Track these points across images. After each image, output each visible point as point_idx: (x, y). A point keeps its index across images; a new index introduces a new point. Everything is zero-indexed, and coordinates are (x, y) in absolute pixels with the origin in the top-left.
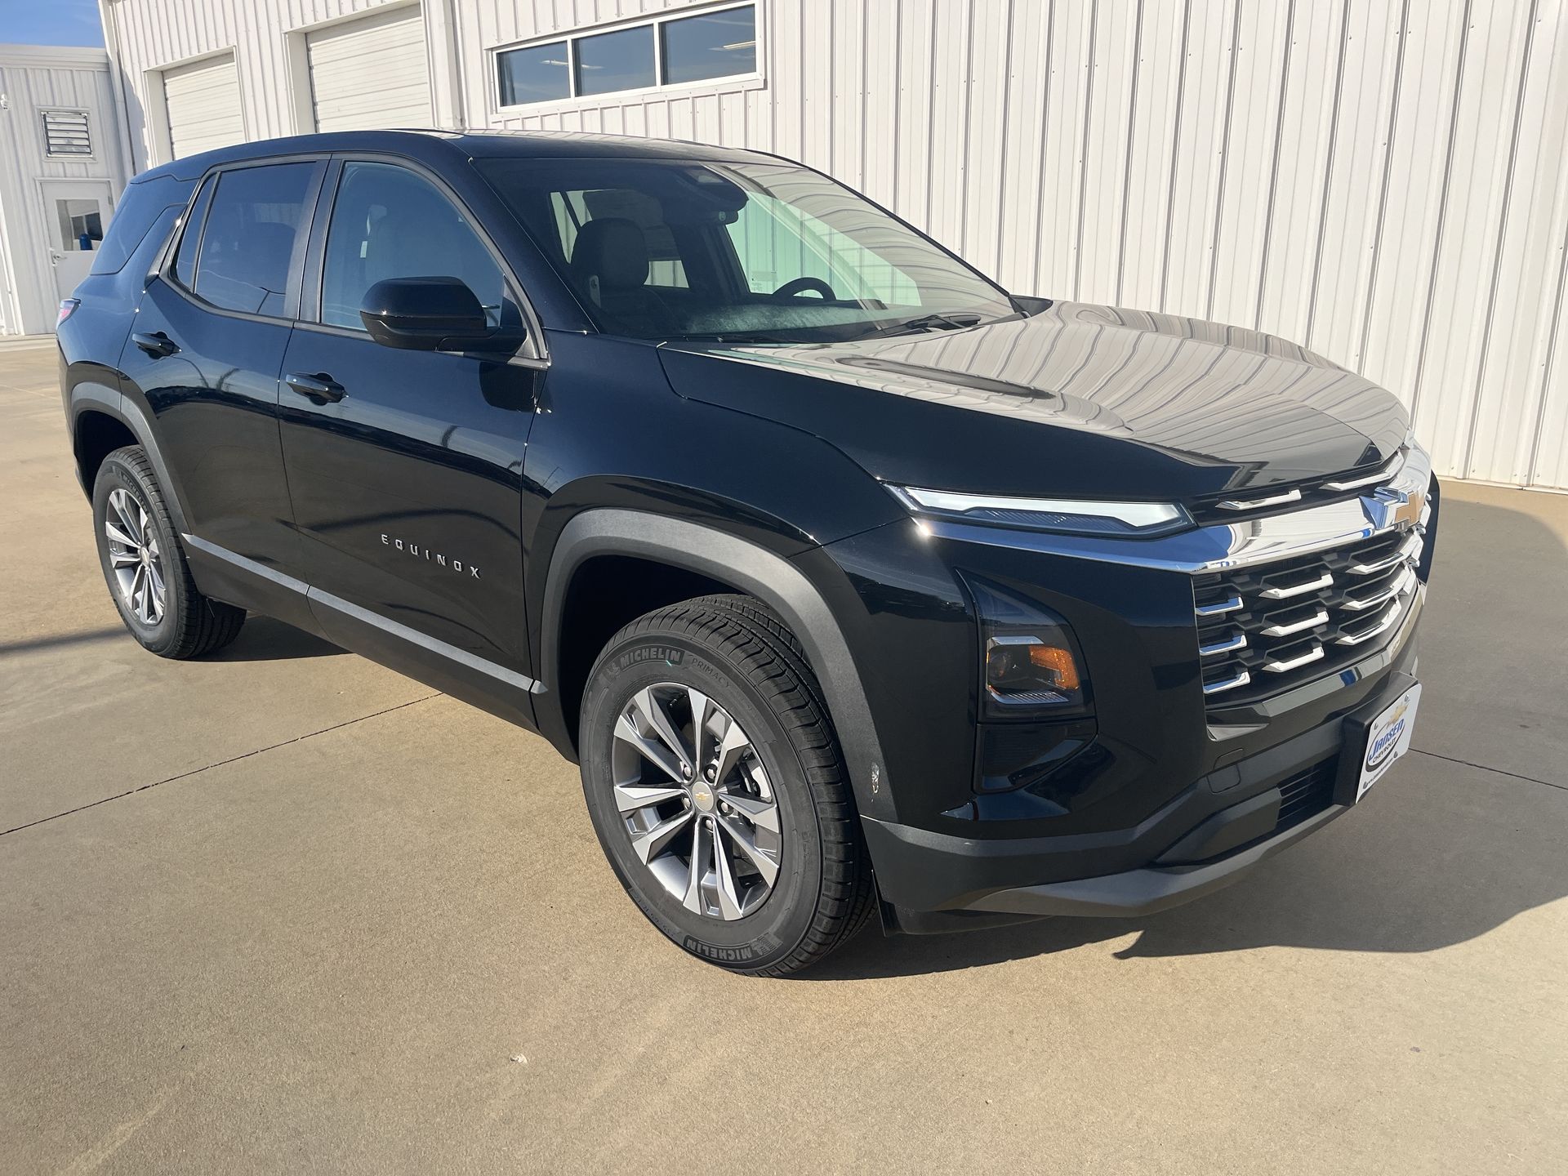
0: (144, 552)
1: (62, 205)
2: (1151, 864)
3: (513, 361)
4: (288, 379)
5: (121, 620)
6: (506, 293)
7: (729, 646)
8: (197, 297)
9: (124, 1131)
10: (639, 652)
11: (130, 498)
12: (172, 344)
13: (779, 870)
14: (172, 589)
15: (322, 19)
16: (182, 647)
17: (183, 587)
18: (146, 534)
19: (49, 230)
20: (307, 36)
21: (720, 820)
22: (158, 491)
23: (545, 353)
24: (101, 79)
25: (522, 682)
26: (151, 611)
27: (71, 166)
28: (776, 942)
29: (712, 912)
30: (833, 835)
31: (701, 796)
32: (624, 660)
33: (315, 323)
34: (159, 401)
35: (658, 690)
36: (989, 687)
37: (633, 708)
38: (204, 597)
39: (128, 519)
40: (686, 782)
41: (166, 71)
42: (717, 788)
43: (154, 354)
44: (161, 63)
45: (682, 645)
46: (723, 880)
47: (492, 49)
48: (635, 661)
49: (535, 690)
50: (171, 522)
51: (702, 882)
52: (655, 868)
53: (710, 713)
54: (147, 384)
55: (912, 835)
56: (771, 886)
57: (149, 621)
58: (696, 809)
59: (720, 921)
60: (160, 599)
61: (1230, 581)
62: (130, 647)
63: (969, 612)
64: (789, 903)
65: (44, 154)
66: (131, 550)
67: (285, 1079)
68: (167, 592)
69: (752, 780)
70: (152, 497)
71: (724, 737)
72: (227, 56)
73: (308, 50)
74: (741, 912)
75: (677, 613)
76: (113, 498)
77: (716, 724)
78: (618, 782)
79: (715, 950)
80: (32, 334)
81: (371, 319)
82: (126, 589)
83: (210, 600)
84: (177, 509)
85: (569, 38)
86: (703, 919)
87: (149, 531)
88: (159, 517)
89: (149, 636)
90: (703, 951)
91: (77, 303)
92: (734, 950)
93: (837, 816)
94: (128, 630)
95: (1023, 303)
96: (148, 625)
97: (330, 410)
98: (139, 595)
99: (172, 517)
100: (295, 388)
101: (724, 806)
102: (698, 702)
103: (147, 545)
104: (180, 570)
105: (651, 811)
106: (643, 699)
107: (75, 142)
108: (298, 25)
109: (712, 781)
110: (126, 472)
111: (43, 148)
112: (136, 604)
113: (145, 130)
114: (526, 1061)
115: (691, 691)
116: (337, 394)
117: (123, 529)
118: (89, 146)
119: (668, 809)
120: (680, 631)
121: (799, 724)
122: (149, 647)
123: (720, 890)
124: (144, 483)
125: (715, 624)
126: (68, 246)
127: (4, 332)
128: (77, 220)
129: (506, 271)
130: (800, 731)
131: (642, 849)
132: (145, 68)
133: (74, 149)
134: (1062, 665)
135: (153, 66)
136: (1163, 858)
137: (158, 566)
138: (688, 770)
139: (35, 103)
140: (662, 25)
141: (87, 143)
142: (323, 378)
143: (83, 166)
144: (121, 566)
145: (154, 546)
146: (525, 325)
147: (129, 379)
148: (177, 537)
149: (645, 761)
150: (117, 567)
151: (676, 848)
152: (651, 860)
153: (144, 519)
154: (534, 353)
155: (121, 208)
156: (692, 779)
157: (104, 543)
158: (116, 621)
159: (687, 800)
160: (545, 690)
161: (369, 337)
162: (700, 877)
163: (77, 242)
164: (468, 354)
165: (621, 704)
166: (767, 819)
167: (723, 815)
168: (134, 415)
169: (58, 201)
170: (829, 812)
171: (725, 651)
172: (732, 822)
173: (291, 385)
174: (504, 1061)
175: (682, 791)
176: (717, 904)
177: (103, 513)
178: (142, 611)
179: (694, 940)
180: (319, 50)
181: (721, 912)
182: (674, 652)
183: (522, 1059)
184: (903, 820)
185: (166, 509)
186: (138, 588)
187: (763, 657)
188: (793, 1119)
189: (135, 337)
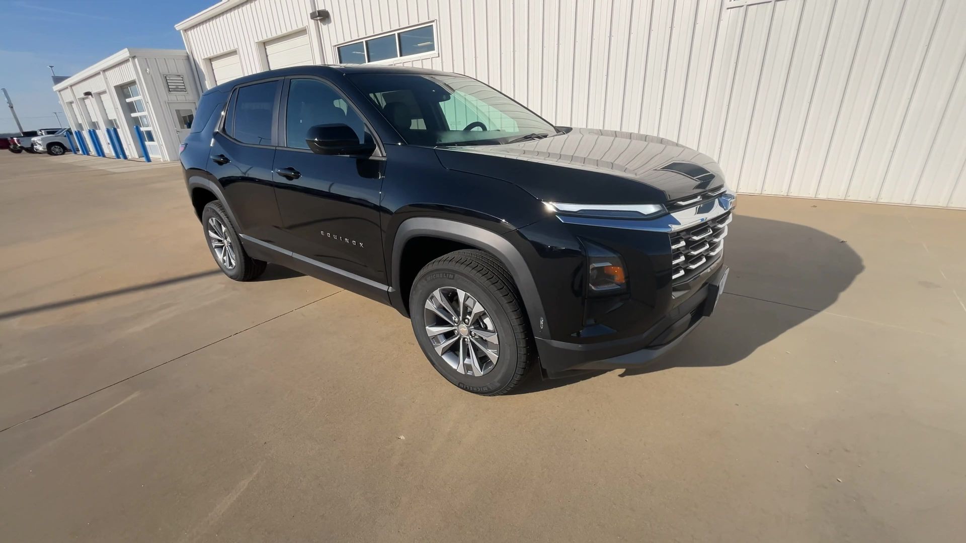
0: (225, 241)
1: (178, 111)
2: (648, 347)
3: (371, 158)
4: (276, 170)
5: (218, 267)
6: (366, 130)
7: (474, 271)
8: (235, 139)
9: (244, 484)
10: (435, 275)
11: (217, 221)
12: (227, 159)
13: (498, 358)
14: (238, 255)
15: (270, 37)
16: (244, 277)
17: (241, 254)
18: (225, 235)
19: (174, 123)
20: (265, 44)
21: (471, 339)
22: (228, 218)
23: (385, 154)
24: (186, 62)
25: (384, 288)
26: (231, 264)
27: (179, 97)
28: (498, 385)
29: (470, 373)
30: (522, 344)
31: (463, 329)
32: (429, 278)
33: (285, 147)
34: (224, 183)
35: (444, 290)
36: (590, 285)
37: (433, 297)
38: (251, 258)
39: (217, 229)
40: (456, 324)
41: (213, 58)
42: (469, 327)
43: (220, 163)
44: (209, 56)
45: (454, 272)
46: (473, 361)
47: (335, 46)
48: (433, 279)
49: (390, 290)
50: (234, 230)
51: (465, 362)
52: (444, 357)
53: (466, 298)
54: (219, 176)
55: (556, 344)
56: (495, 364)
57: (230, 268)
58: (461, 335)
59: (473, 376)
60: (233, 259)
61: (679, 235)
62: (223, 278)
63: (584, 253)
64: (503, 370)
65: (167, 92)
66: (220, 241)
67: (308, 453)
68: (236, 256)
69: (483, 323)
70: (226, 220)
71: (473, 308)
72: (234, 53)
73: (266, 49)
74: (482, 373)
75: (449, 259)
76: (210, 221)
77: (469, 302)
78: (427, 326)
79: (472, 388)
80: (173, 161)
81: (310, 143)
82: (220, 256)
83: (253, 259)
84: (236, 224)
85: (364, 40)
86: (466, 375)
87: (226, 233)
88: (229, 228)
89: (231, 273)
90: (466, 388)
91: (186, 145)
92: (480, 388)
93: (523, 337)
94: (221, 270)
95: (559, 129)
96: (230, 269)
97: (295, 182)
98: (225, 258)
99: (235, 228)
100: (279, 173)
101: (473, 333)
102: (461, 294)
103: (226, 239)
104: (240, 248)
105: (442, 336)
106: (437, 293)
107: (180, 87)
108: (261, 39)
109: (468, 324)
110: (214, 211)
111: (167, 89)
112: (224, 261)
113: (206, 82)
114: (404, 438)
115: (457, 289)
116: (297, 176)
117: (216, 233)
118: (185, 89)
119: (448, 335)
120: (452, 266)
121: (506, 302)
122: (231, 277)
123: (472, 365)
124: (222, 215)
125: (467, 263)
126: (182, 127)
127: (162, 160)
128: (184, 117)
129: (365, 120)
130: (507, 305)
131: (439, 350)
132: (203, 58)
133: (179, 90)
134: (618, 274)
135: (206, 57)
136: (652, 344)
137: (231, 246)
138: (457, 320)
139: (161, 72)
140: (399, 34)
141: (184, 87)
142: (291, 169)
143: (184, 97)
144: (217, 247)
145: (229, 239)
146: (375, 143)
147: (211, 174)
148: (237, 235)
149: (437, 317)
150: (215, 248)
151: (453, 350)
152: (442, 354)
153: (224, 229)
154: (379, 154)
155: (200, 106)
156: (459, 323)
157: (209, 239)
158: (217, 267)
159: (456, 331)
160: (394, 290)
161: (312, 152)
162: (464, 360)
163: (185, 126)
164: (352, 156)
165: (428, 295)
166: (493, 339)
167: (472, 337)
168: (215, 189)
169: (176, 110)
170: (521, 336)
171: (473, 273)
172: (476, 339)
173: (278, 173)
174: (396, 439)
175: (454, 328)
176: (472, 370)
177: (208, 227)
178: (227, 264)
179: (462, 384)
180: (269, 49)
181: (473, 373)
182: (450, 275)
183: (402, 437)
184: (553, 338)
185: (232, 225)
186: (224, 255)
187: (489, 276)
188: (513, 454)
189: (211, 157)
